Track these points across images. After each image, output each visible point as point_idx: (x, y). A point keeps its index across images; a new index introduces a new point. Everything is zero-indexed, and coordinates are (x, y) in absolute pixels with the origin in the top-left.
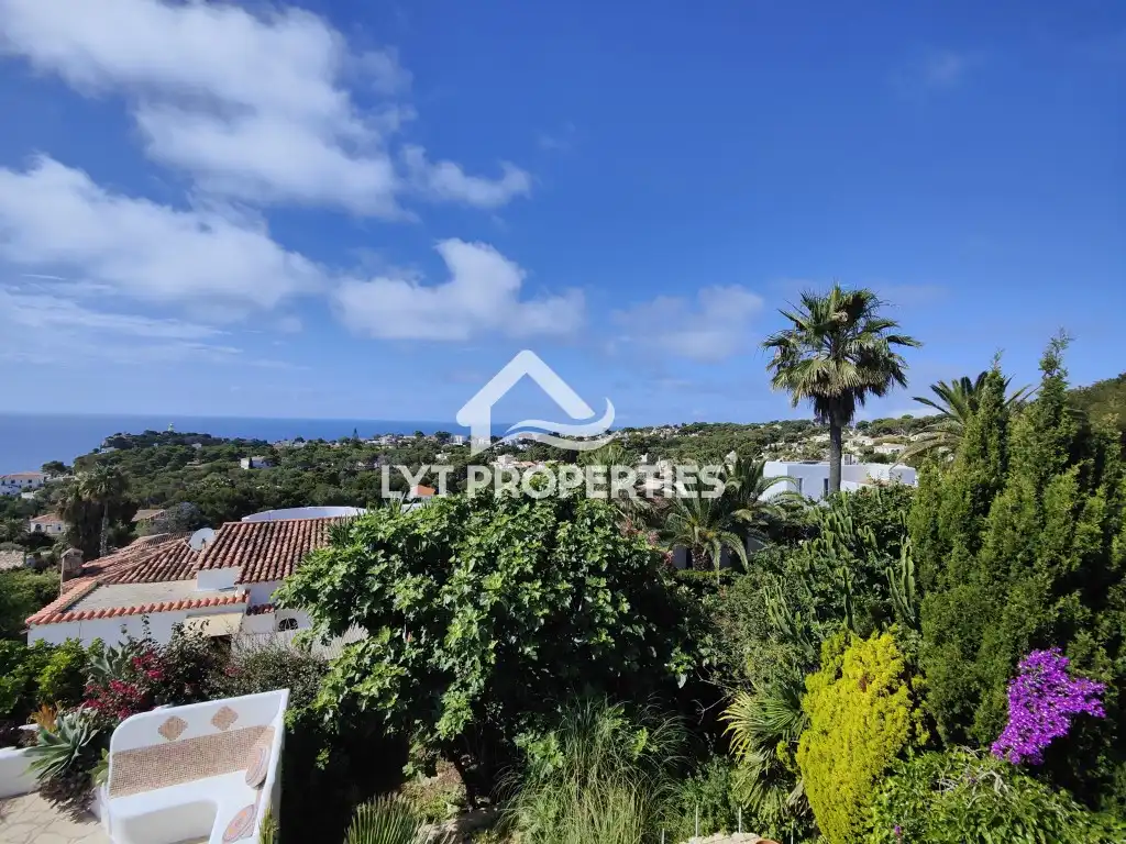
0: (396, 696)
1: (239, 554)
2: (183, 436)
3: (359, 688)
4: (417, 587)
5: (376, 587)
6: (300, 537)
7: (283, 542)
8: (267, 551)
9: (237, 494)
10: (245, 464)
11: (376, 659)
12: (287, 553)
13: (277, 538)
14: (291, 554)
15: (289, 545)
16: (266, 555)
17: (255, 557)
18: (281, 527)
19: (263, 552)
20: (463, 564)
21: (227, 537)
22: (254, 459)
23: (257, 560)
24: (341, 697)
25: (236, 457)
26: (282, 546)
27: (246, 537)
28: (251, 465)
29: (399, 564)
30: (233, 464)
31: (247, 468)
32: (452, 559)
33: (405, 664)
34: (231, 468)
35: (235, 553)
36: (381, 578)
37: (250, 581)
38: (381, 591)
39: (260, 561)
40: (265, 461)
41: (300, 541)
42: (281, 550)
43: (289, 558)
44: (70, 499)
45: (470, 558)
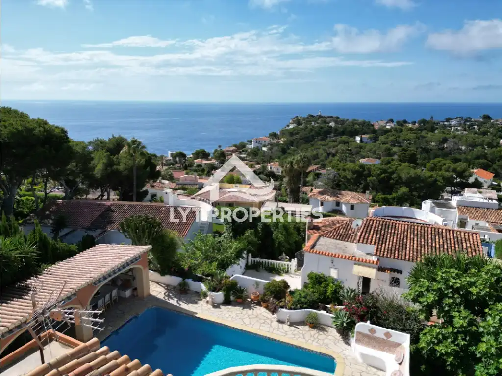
0: (452, 358)
1: (374, 238)
2: (326, 118)
3: (437, 348)
4: (465, 318)
5: (446, 309)
6: (402, 235)
7: (394, 235)
8: (386, 240)
9: (357, 168)
10: (358, 139)
11: (445, 338)
12: (396, 243)
13: (391, 233)
14: (398, 244)
15: (397, 238)
16: (386, 242)
17: (381, 242)
18: (392, 225)
19: (385, 240)
20: (492, 315)
21: (368, 227)
22: (364, 136)
23: (382, 244)
24: (429, 347)
25: (354, 134)
26: (393, 238)
27: (376, 229)
28: (361, 141)
29: (458, 300)
30: (351, 139)
31: (358, 142)
32: (487, 310)
33: (458, 345)
34: (351, 142)
35: (372, 237)
36: (449, 305)
37: (380, 256)
38: (448, 311)
39: (384, 245)
40: (370, 138)
41: (402, 237)
42: (393, 241)
43: (397, 247)
44: (288, 166)
45: (497, 315)
